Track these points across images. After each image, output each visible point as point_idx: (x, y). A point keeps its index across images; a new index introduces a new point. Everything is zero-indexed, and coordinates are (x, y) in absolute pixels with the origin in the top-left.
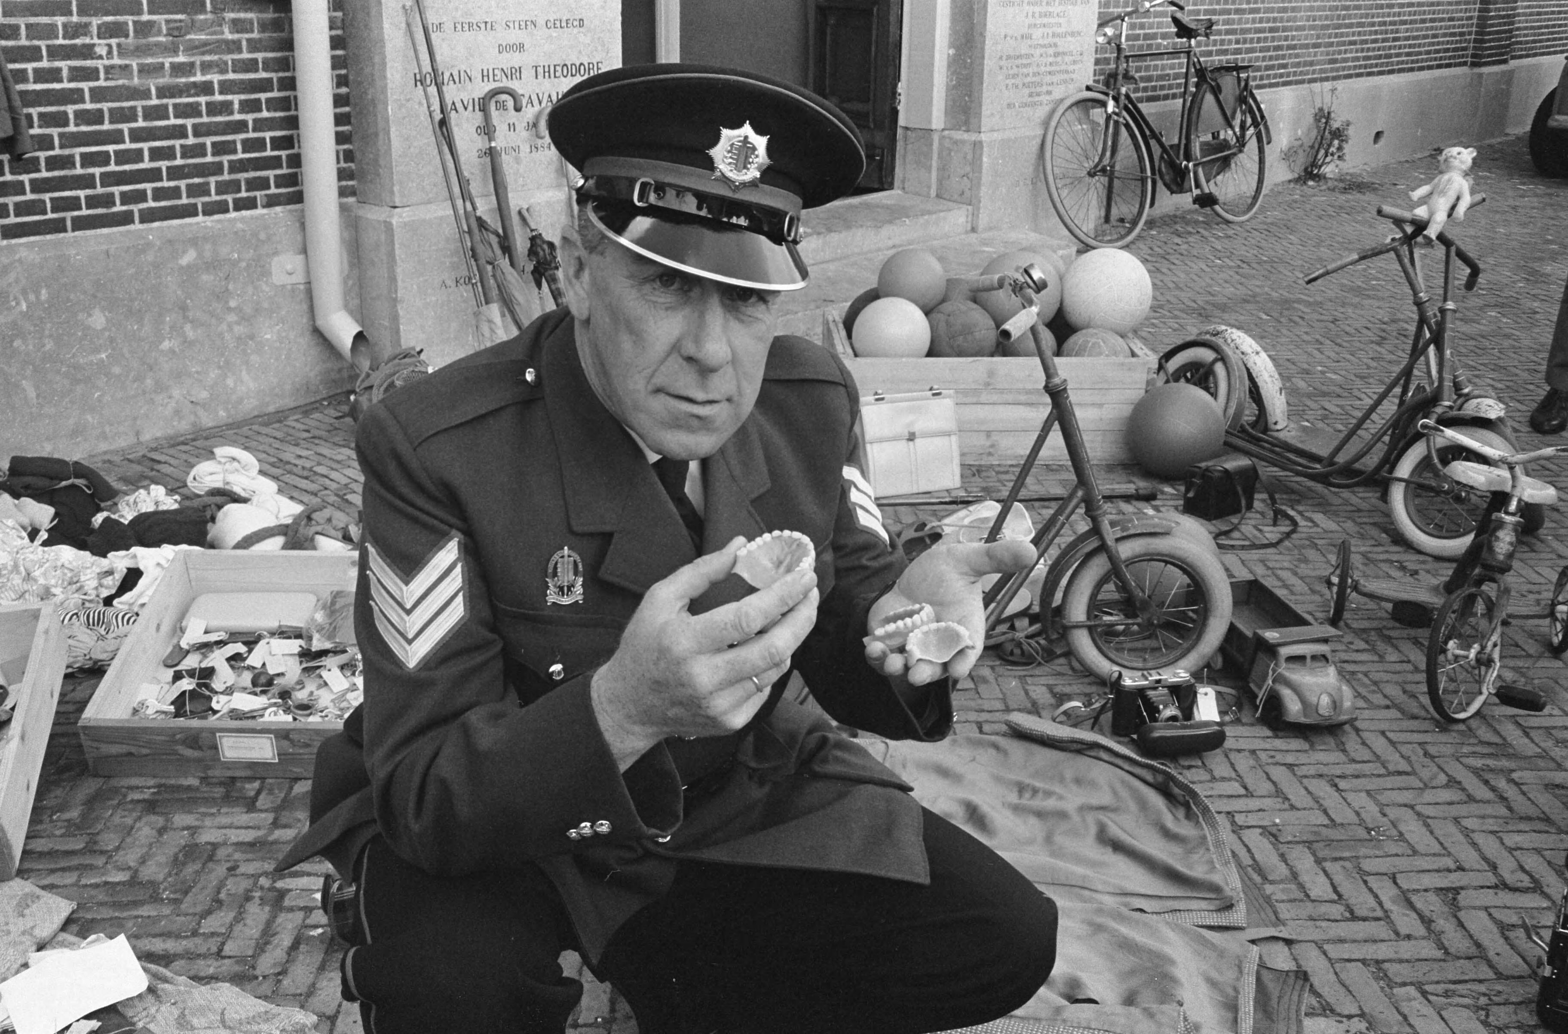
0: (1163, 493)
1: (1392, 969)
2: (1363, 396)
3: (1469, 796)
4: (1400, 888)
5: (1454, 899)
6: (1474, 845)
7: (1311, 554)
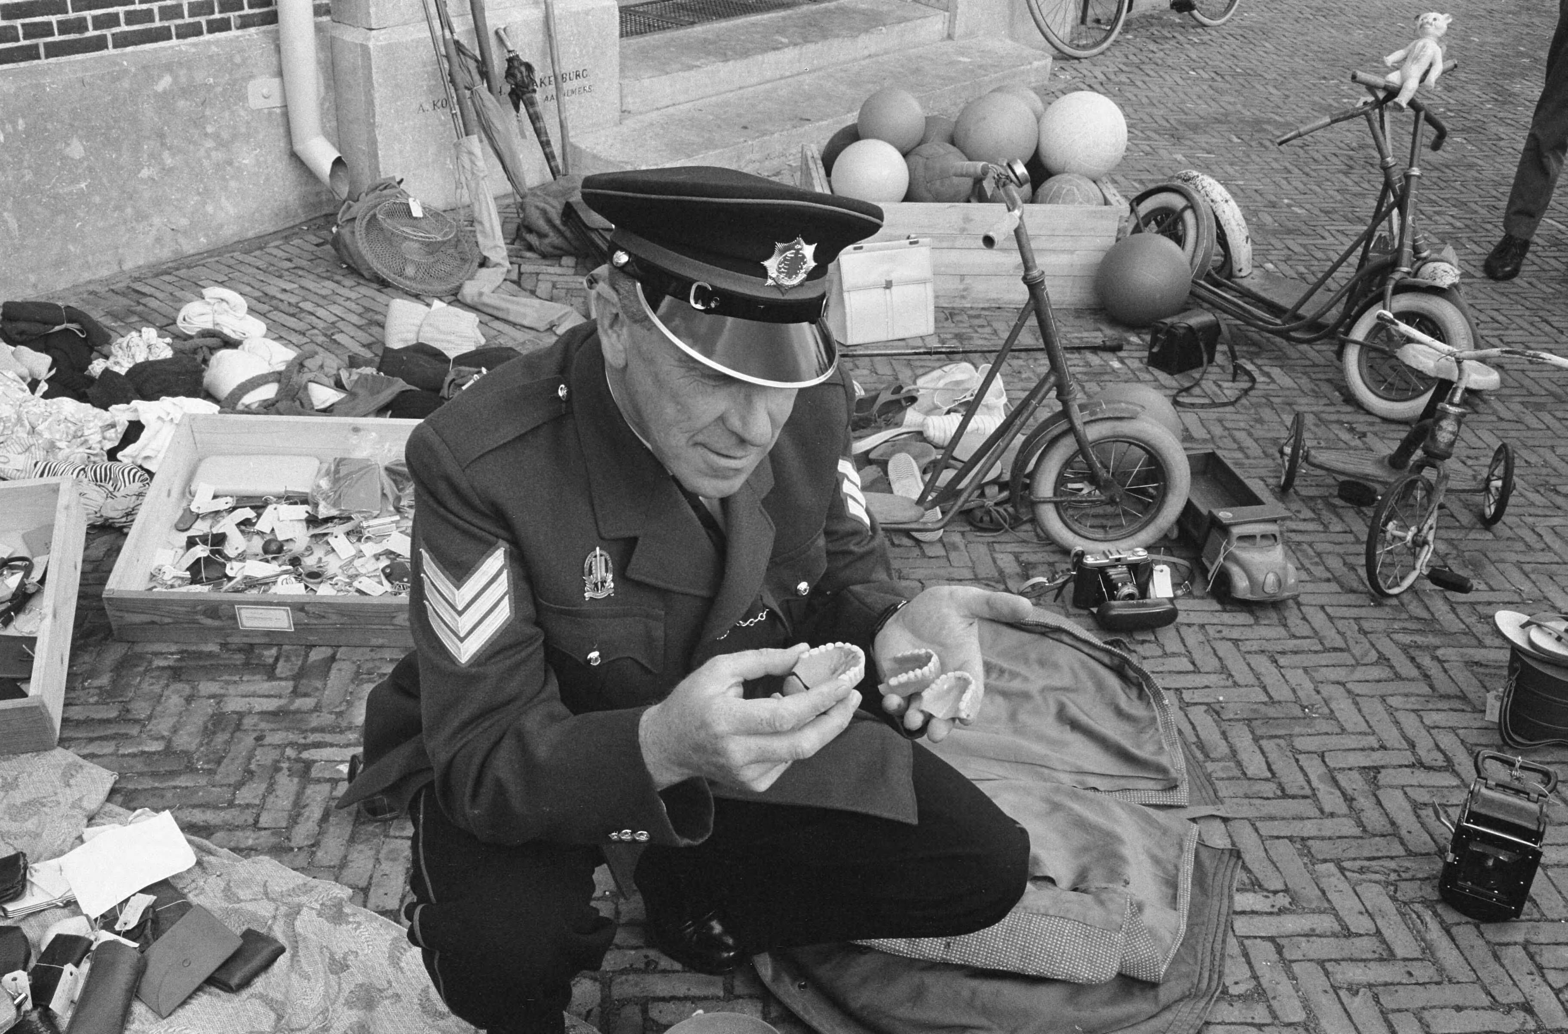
0: (1129, 343)
1: (1314, 845)
2: (1326, 234)
3: (1396, 673)
4: (1327, 766)
5: (1375, 778)
6: (1397, 723)
7: (1267, 414)
